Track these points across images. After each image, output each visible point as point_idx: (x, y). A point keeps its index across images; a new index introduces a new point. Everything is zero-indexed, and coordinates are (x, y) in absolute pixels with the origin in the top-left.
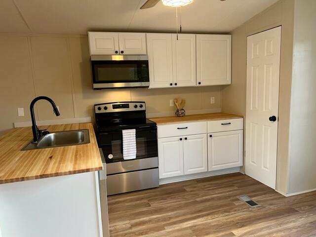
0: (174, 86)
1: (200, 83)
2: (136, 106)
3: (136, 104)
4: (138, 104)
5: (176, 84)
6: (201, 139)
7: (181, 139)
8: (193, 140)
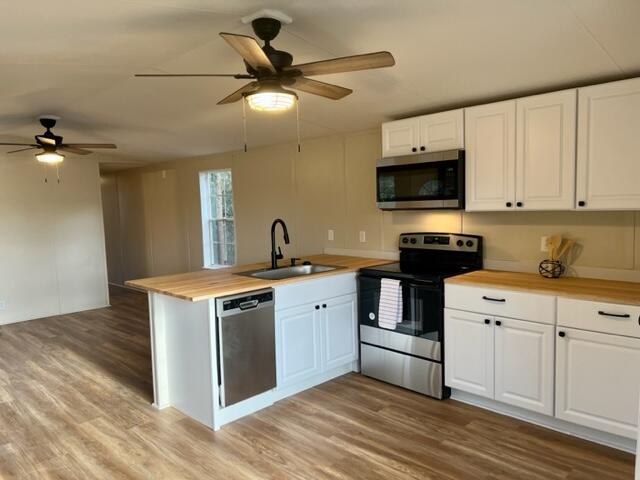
0: (514, 208)
1: (582, 204)
2: (460, 243)
3: (461, 238)
4: (465, 240)
5: (519, 204)
6: (537, 335)
7: (487, 322)
8: (521, 333)
